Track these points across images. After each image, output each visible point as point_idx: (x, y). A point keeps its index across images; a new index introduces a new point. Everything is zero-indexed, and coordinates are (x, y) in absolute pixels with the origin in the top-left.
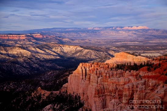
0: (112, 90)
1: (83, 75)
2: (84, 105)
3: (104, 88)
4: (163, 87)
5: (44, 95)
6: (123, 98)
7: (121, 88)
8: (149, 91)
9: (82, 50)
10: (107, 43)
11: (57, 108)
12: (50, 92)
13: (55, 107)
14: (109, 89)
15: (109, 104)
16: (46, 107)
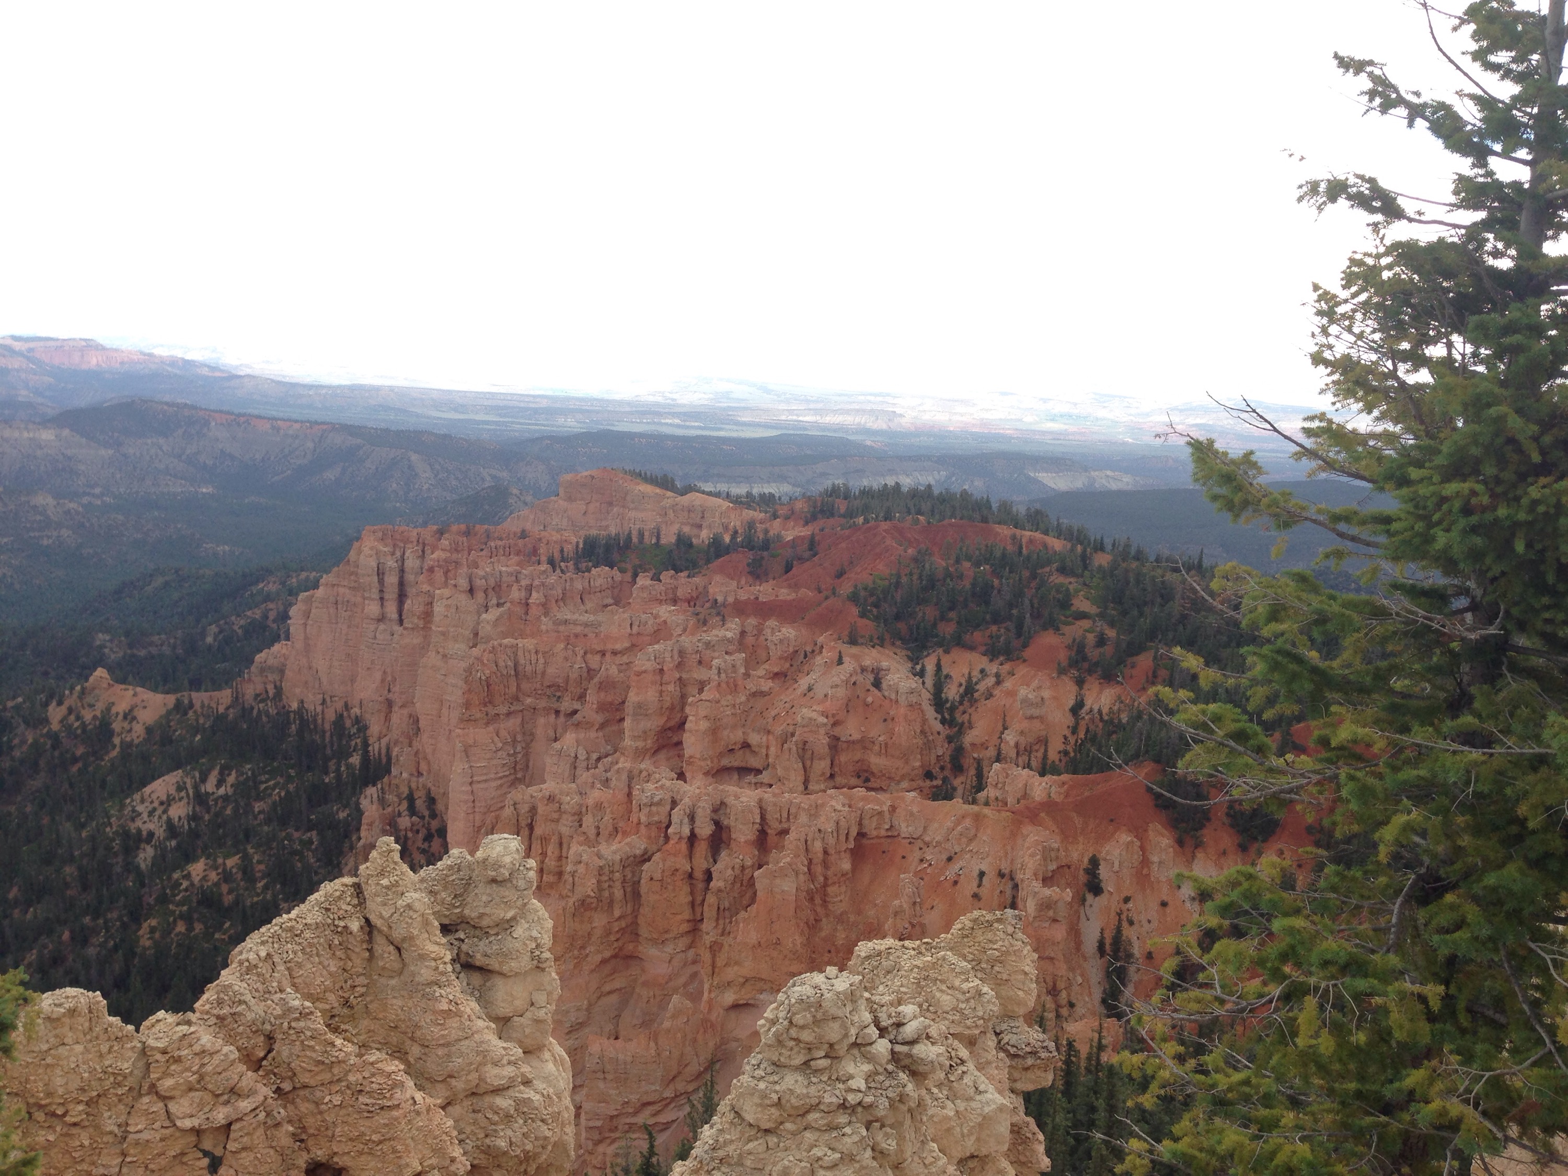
0: (560, 681)
1: (382, 599)
2: (394, 771)
3: (520, 668)
4: (840, 662)
5: (129, 716)
6: (627, 723)
7: (614, 670)
8: (766, 685)
9: (359, 448)
10: (505, 415)
11: (222, 791)
12: (171, 699)
13: (209, 786)
14: (544, 673)
15: (549, 761)
16: (147, 790)
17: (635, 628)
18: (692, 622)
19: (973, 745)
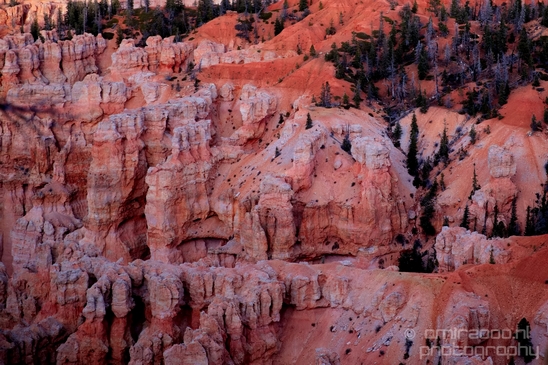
17: (106, 96)
18: (165, 88)
19: (445, 207)
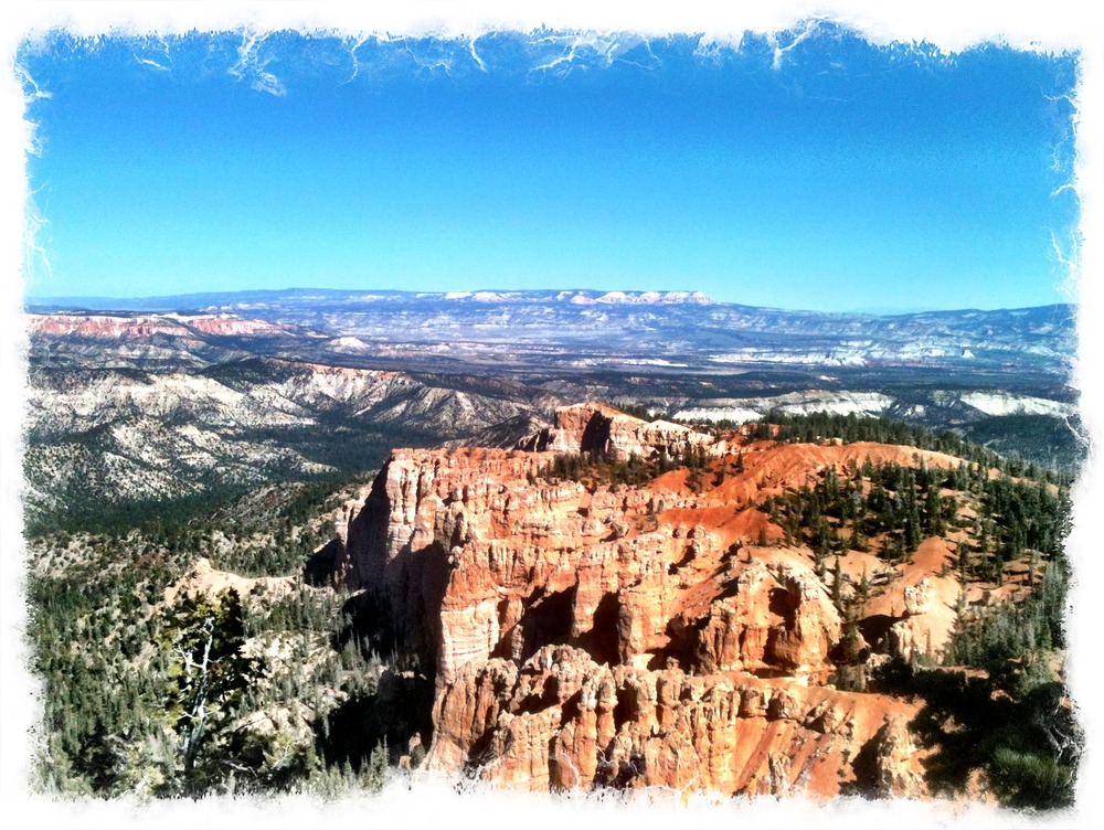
1: (403, 506)
3: (493, 563)
4: (749, 561)
8: (688, 580)
9: (419, 388)
10: (531, 361)
12: (253, 582)
14: (512, 567)
17: (586, 531)
